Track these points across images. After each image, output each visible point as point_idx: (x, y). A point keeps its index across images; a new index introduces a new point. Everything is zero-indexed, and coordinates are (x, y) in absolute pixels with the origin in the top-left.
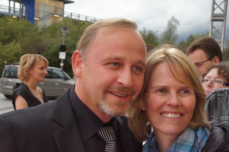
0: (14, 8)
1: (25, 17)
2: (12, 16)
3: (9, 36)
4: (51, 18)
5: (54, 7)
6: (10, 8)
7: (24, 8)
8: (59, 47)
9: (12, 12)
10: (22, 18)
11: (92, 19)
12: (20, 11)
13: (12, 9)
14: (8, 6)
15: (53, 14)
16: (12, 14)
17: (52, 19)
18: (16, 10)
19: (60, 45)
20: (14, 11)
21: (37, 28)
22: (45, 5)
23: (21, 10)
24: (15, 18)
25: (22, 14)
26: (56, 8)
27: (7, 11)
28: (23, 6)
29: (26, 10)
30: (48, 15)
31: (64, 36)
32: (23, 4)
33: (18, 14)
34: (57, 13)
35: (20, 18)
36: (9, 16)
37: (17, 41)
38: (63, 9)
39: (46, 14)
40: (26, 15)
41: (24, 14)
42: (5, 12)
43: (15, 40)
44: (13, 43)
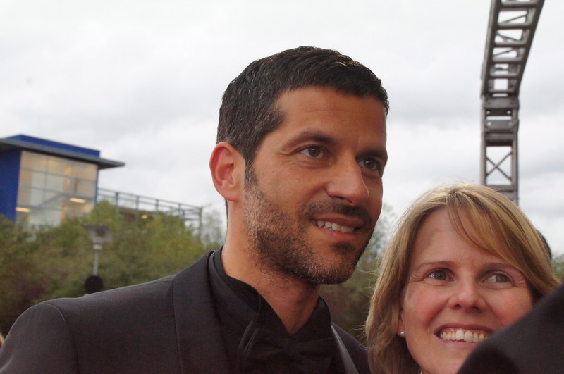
4: (64, 206)
5: (71, 178)
11: (171, 208)
15: (68, 196)
17: (66, 209)
21: (26, 235)
22: (46, 173)
26: (77, 182)
30: (54, 199)
31: (98, 251)
34: (80, 193)
38: (96, 182)
39: (50, 195)
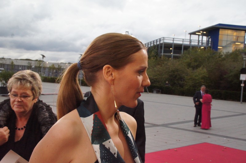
0: (202, 40)
1: (210, 47)
2: (200, 47)
3: (197, 63)
5: (236, 36)
6: (199, 41)
7: (210, 40)
8: (240, 70)
9: (200, 44)
10: (208, 48)
12: (207, 43)
13: (201, 42)
14: (197, 39)
15: (235, 42)
16: (200, 46)
17: (234, 46)
18: (203, 42)
19: (241, 68)
20: (202, 43)
21: (222, 56)
22: (228, 35)
23: (208, 41)
24: (202, 48)
25: (208, 45)
26: (238, 37)
27: (196, 44)
28: (209, 38)
29: (211, 41)
30: (230, 44)
31: (245, 60)
32: (210, 37)
33: (205, 45)
34: (238, 41)
35: (207, 48)
36: (198, 47)
37: (204, 66)
38: (245, 37)
39: (228, 42)
40: (211, 45)
41: (210, 45)
42: (195, 45)
43: (202, 66)
44: (201, 68)
